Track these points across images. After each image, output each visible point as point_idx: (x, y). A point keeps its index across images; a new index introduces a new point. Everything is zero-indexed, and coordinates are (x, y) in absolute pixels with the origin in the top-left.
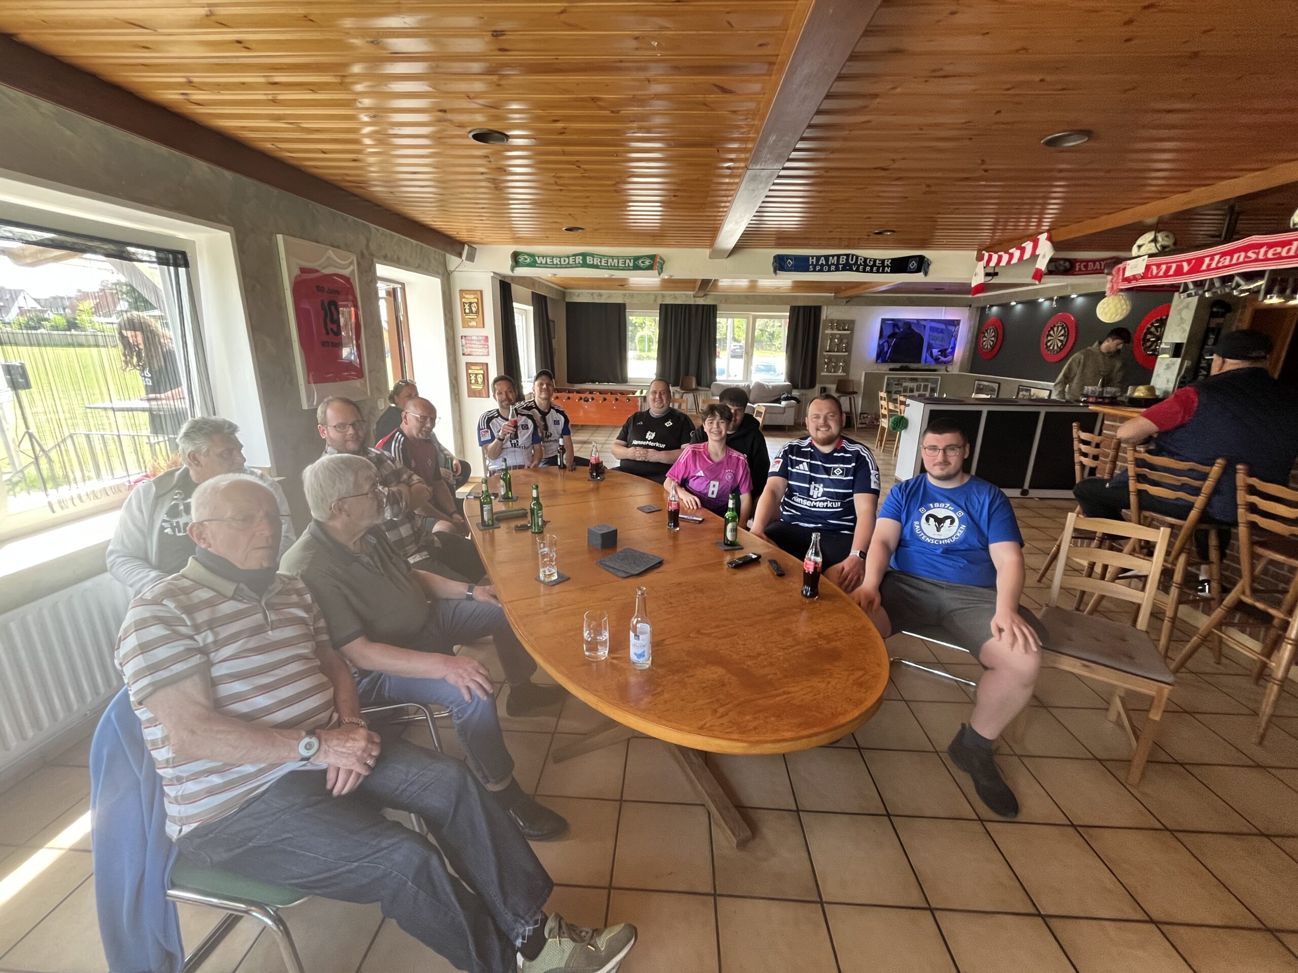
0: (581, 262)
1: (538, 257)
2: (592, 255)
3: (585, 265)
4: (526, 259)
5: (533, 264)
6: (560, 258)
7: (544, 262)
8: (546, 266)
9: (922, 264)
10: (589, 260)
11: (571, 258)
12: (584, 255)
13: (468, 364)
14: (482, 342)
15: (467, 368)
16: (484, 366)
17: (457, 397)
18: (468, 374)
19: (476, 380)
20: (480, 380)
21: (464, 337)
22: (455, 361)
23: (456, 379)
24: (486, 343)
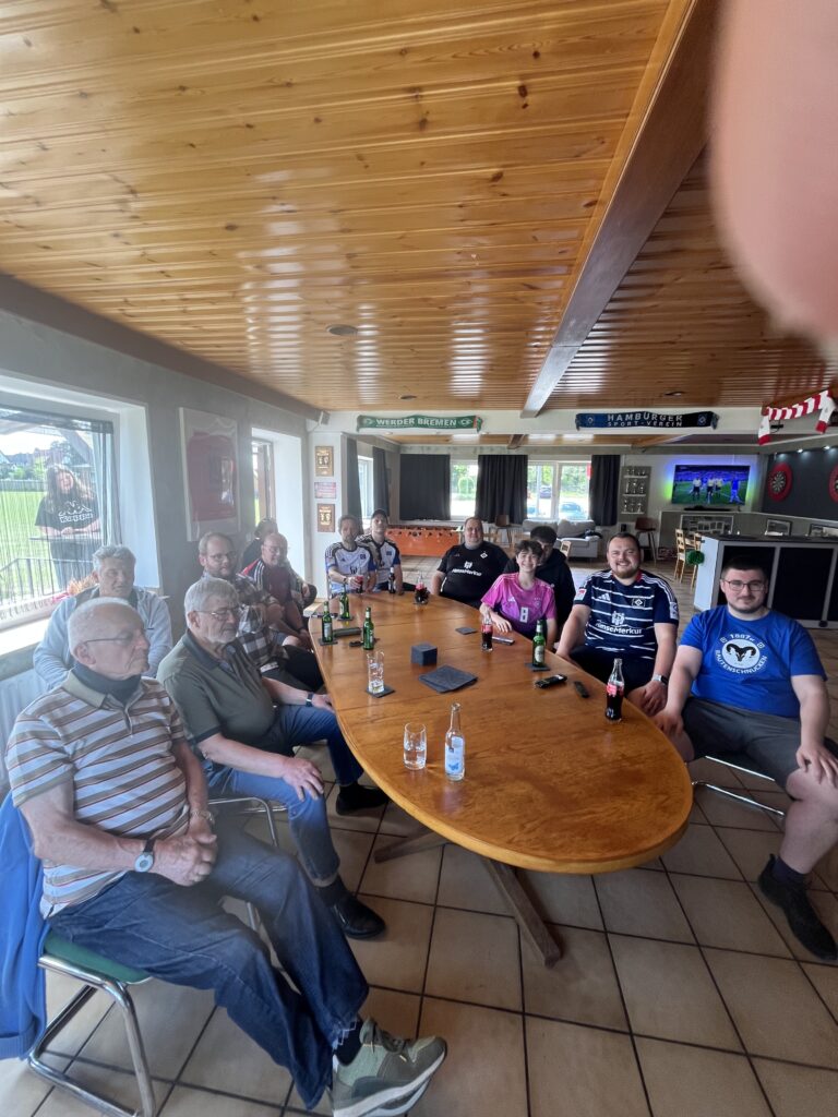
0: (413, 423)
1: (379, 419)
2: (423, 417)
3: (416, 425)
4: (369, 421)
5: (374, 425)
6: (396, 420)
7: (383, 423)
8: (385, 426)
9: (710, 419)
10: (420, 421)
11: (405, 420)
12: (416, 417)
13: (319, 505)
14: (331, 487)
15: (318, 508)
16: (332, 507)
17: (309, 531)
18: (319, 513)
19: (325, 518)
20: (328, 517)
21: (317, 484)
22: (308, 502)
23: (309, 517)
24: (335, 488)
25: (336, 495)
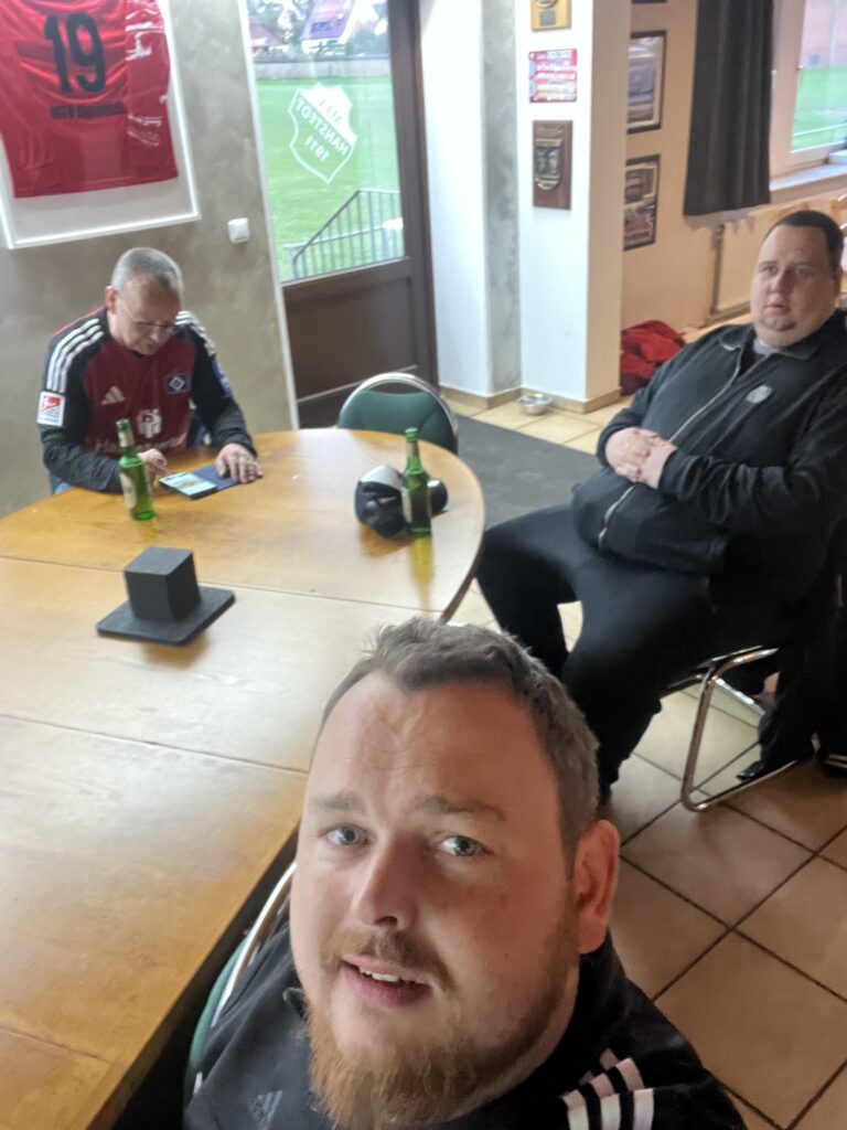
13: (537, 125)
14: (567, 66)
15: (536, 136)
16: (566, 129)
17: (511, 207)
18: (538, 148)
19: (547, 163)
20: (554, 163)
21: (537, 57)
22: (510, 118)
23: (510, 162)
24: (574, 68)
25: (575, 92)
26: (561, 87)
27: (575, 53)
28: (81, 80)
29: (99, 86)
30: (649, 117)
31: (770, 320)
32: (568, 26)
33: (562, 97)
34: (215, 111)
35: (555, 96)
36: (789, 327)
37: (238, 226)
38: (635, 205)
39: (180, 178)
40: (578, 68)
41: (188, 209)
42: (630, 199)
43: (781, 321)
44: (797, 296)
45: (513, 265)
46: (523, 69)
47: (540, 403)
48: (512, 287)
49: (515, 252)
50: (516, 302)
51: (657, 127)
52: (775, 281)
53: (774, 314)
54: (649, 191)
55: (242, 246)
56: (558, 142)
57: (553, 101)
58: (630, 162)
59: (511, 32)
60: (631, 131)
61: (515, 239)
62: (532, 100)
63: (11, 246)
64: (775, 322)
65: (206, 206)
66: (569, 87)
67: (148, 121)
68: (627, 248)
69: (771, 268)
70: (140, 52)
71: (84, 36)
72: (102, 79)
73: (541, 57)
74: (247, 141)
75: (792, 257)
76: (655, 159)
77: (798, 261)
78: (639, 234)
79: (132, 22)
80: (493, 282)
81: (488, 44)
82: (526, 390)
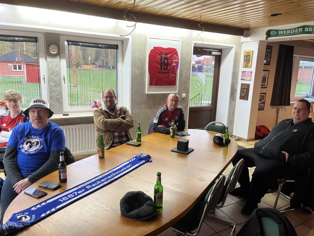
0: (301, 31)
1: (280, 31)
2: (308, 26)
3: (304, 32)
4: (274, 33)
5: (277, 35)
6: (291, 30)
7: (282, 33)
8: (283, 35)
10: (306, 29)
11: (296, 30)
12: (304, 27)
13: (242, 84)
14: (250, 74)
15: (241, 86)
16: (248, 85)
17: (235, 98)
18: (241, 88)
19: (244, 91)
20: (245, 91)
21: (243, 72)
22: (237, 82)
23: (236, 90)
24: (251, 75)
25: (251, 79)
26: (248, 78)
27: (252, 72)
28: (164, 68)
29: (167, 69)
30: (265, 86)
31: (295, 117)
32: (251, 67)
33: (248, 80)
34: (184, 75)
35: (247, 79)
36: (299, 119)
37: (184, 95)
38: (260, 102)
39: (176, 86)
40: (252, 75)
41: (176, 91)
42: (260, 101)
43: (297, 117)
44: (301, 113)
45: (234, 110)
46: (240, 74)
47: (237, 138)
48: (233, 114)
49: (235, 107)
50: (234, 117)
51: (266, 88)
52: (296, 111)
53: (296, 116)
54: (264, 100)
55: (184, 98)
56: (246, 88)
57: (246, 80)
58: (261, 94)
59: (239, 67)
60: (261, 88)
61: (235, 105)
62: (241, 80)
63: (146, 93)
64: (296, 118)
65: (179, 91)
66: (250, 78)
67: (173, 75)
68: (258, 110)
69: (296, 108)
70: (174, 64)
71: (166, 61)
72: (167, 67)
73: (244, 72)
74: (188, 81)
75: (299, 107)
76: (265, 94)
77: (301, 107)
78: (261, 108)
79: (174, 59)
80: (229, 112)
81: (234, 69)
82: (234, 135)
